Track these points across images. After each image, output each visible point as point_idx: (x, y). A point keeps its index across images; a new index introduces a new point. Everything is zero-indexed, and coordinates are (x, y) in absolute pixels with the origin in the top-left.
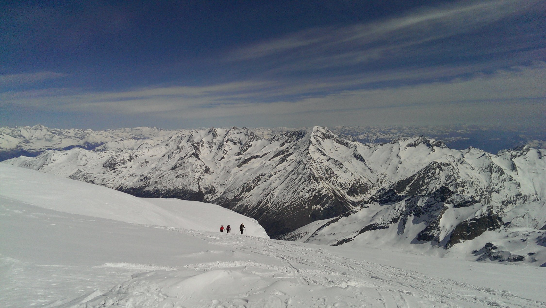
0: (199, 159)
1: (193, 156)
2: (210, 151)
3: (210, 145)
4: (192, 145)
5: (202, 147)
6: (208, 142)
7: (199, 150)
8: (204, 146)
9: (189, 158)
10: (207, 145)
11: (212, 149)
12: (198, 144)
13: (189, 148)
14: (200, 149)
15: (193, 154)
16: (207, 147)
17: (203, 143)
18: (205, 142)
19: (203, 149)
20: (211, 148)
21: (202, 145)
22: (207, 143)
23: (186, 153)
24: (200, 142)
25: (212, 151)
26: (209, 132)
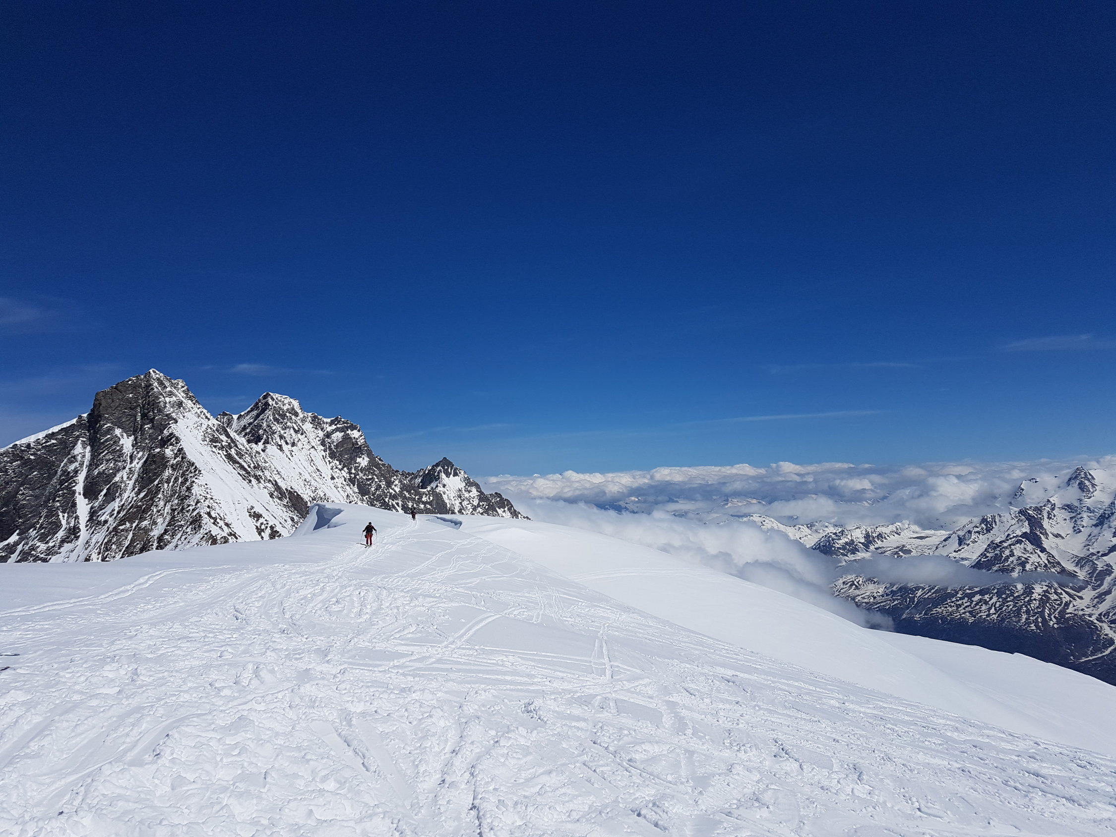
0: (1043, 550)
1: (1024, 540)
2: (1075, 531)
3: (1073, 515)
4: (1021, 512)
5: (1049, 518)
6: (1068, 506)
7: (1041, 527)
8: (1054, 516)
9: (1014, 545)
10: (1066, 515)
11: (1078, 523)
12: (1039, 510)
13: (1014, 522)
14: (1046, 523)
15: (1025, 535)
16: (1065, 520)
17: (1053, 509)
18: (1058, 505)
19: (1054, 523)
20: (1076, 521)
21: (1049, 513)
22: (1063, 508)
23: (1006, 534)
24: (1045, 506)
25: (1081, 528)
26: (1070, 480)
